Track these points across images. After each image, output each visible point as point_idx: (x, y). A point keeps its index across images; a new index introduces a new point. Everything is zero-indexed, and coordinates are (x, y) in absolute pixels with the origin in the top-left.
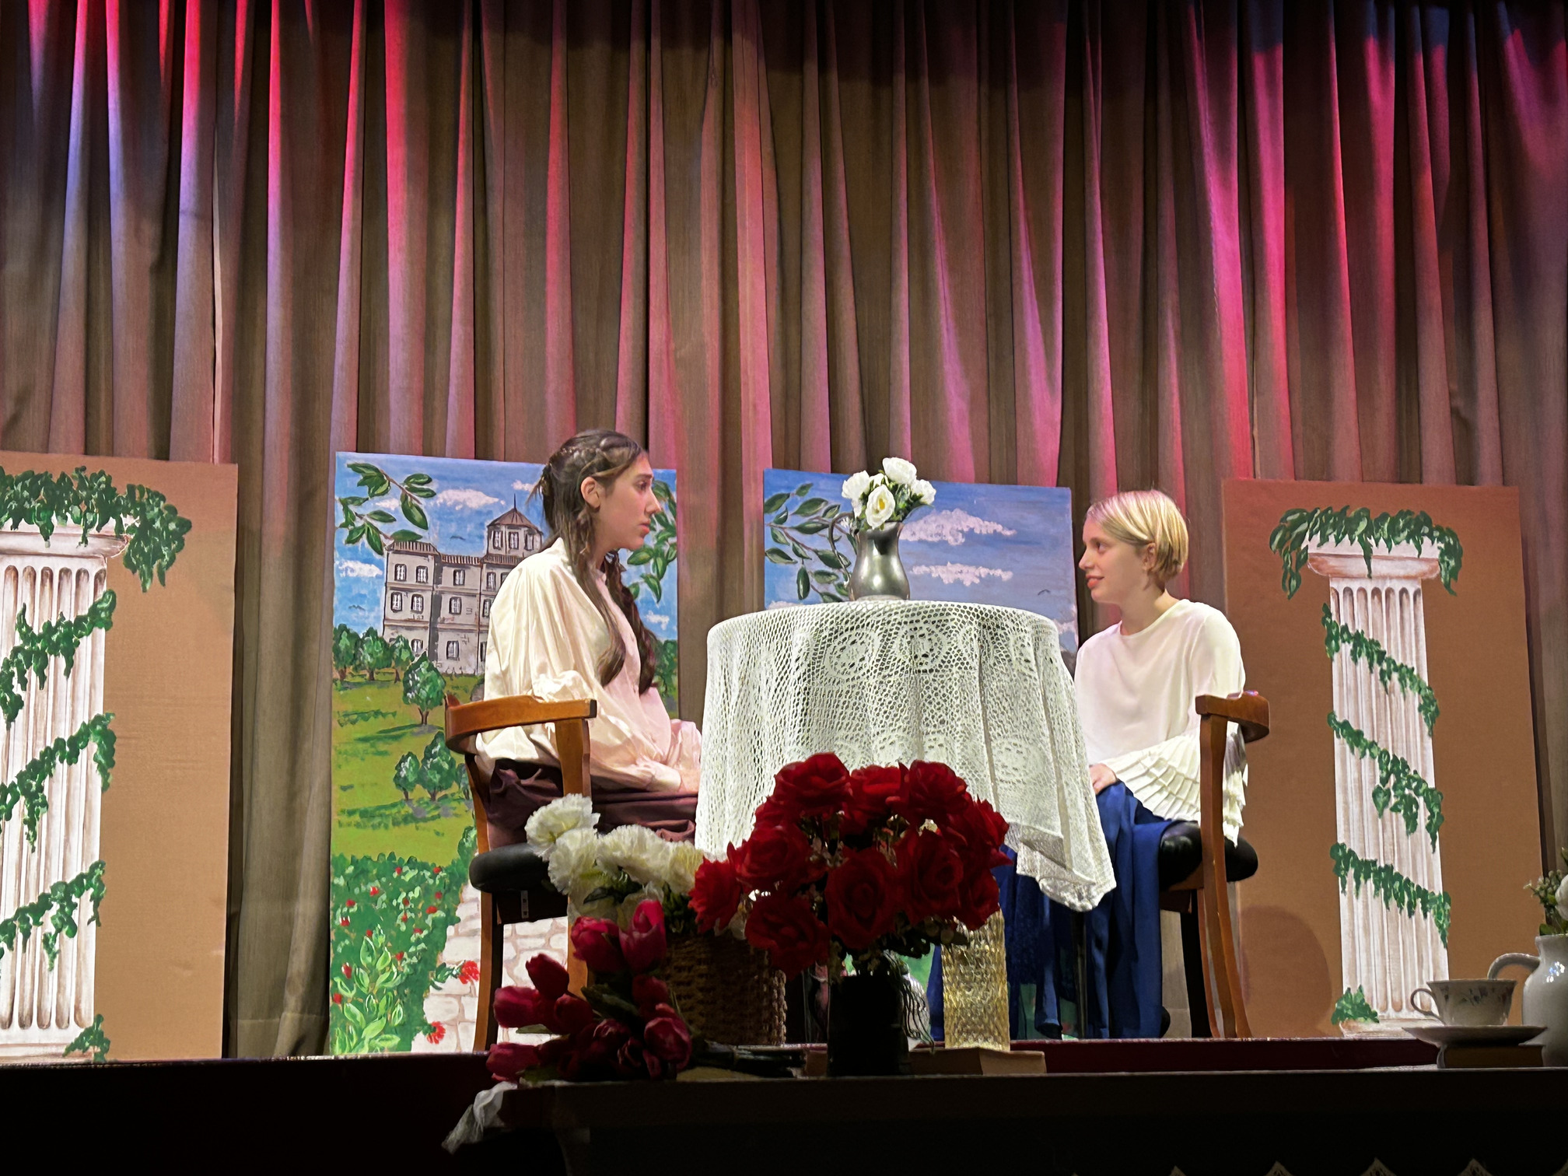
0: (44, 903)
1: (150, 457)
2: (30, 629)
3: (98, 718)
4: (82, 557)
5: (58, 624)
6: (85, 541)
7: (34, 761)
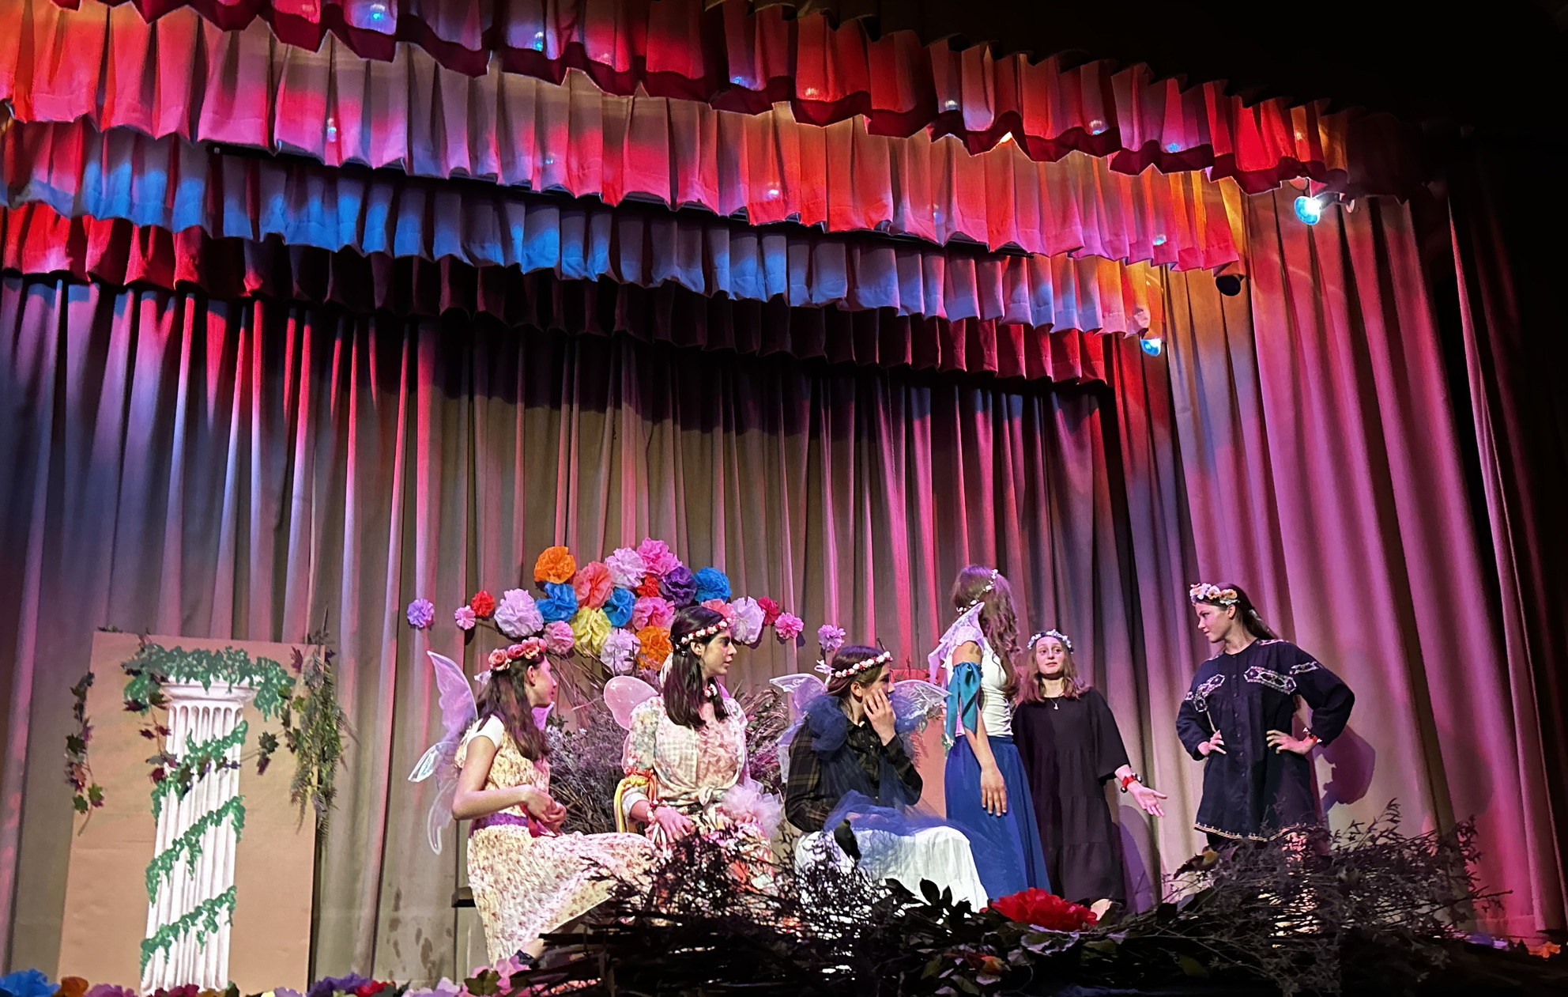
0: (198, 911)
1: (271, 641)
2: (194, 744)
3: (235, 797)
4: (228, 700)
5: (212, 741)
6: (230, 691)
7: (195, 825)
